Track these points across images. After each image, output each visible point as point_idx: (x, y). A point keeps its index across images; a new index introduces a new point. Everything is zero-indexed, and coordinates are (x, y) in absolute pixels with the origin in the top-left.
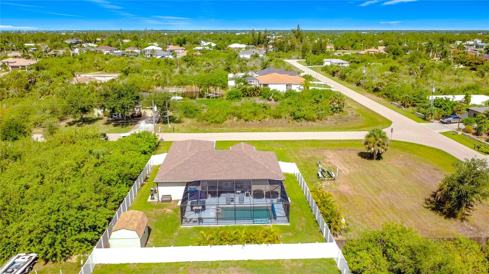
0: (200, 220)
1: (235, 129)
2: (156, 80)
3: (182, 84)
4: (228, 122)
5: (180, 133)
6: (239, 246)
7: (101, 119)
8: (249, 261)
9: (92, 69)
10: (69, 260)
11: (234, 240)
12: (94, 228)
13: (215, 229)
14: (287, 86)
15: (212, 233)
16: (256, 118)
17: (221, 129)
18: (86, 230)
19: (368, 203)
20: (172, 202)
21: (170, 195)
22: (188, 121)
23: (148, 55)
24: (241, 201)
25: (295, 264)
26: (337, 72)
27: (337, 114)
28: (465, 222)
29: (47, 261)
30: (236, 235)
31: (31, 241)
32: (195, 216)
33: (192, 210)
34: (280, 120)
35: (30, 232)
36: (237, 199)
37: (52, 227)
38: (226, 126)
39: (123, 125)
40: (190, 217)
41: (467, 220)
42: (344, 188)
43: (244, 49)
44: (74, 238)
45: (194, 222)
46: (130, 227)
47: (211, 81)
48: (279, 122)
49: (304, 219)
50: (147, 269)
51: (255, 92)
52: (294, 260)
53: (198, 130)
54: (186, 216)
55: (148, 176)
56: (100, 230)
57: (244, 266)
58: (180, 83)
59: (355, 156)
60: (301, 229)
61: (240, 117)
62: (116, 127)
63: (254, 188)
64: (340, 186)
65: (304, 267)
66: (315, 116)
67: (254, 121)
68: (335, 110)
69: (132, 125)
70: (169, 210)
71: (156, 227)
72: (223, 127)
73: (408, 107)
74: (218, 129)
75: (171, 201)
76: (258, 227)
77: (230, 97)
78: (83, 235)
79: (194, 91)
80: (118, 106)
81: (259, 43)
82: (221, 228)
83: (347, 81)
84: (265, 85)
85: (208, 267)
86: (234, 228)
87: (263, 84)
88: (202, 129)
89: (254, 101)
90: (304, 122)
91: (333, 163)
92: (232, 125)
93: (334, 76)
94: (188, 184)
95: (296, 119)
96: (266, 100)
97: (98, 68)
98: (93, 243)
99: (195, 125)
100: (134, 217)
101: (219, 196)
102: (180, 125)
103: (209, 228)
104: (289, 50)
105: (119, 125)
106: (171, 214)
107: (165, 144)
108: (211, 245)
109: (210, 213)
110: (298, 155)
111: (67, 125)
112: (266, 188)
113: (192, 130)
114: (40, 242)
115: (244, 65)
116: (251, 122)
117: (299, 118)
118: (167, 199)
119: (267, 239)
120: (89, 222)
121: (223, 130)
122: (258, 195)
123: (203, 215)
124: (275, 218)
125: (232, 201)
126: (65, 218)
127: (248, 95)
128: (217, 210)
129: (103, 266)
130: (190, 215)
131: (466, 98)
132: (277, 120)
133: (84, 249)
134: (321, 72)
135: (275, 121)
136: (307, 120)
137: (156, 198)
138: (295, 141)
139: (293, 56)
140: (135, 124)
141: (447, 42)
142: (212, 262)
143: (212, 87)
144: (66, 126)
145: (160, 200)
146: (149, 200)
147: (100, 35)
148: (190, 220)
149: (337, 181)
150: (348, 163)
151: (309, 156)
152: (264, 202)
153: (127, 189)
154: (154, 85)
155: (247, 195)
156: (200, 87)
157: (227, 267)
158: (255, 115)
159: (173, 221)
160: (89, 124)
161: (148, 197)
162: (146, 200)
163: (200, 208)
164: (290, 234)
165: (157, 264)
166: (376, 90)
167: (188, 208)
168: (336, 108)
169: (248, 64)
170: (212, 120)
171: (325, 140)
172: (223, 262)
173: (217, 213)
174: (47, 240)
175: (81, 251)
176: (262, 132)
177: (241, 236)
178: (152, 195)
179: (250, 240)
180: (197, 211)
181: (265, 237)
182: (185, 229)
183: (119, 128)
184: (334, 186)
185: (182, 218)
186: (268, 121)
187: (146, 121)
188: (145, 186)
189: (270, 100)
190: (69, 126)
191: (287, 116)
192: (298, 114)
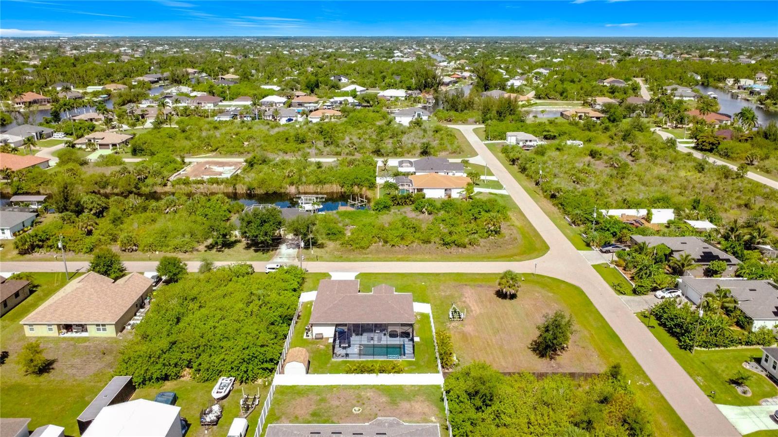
0: (347, 355)
1: (380, 256)
2: (288, 176)
3: (320, 182)
4: (373, 247)
5: (323, 261)
6: (374, 375)
7: (239, 241)
8: (381, 385)
9: (203, 148)
10: (256, 382)
11: (371, 371)
12: (271, 360)
13: (358, 362)
14: (446, 190)
15: (355, 365)
16: (403, 242)
17: (365, 256)
18: (266, 361)
19: (484, 343)
20: (324, 339)
21: (322, 334)
22: (331, 245)
23: (269, 116)
24: (380, 339)
25: (413, 388)
26: (518, 159)
27: (493, 237)
28: (553, 360)
29: (242, 382)
30: (373, 368)
31: (232, 368)
32: (343, 352)
33: (340, 346)
34: (429, 245)
35: (232, 362)
36: (376, 338)
37: (246, 360)
38: (371, 253)
39: (263, 250)
40: (338, 353)
41: (555, 359)
42: (469, 329)
43: (403, 99)
44: (259, 367)
45: (342, 356)
46: (299, 360)
47: (356, 180)
48: (427, 248)
49: (427, 356)
50: (311, 389)
51: (407, 200)
52: (412, 386)
53: (342, 257)
54: (335, 351)
55: (300, 314)
56: (275, 362)
57: (378, 389)
58: (318, 181)
59: (491, 294)
60: (423, 364)
61: (386, 242)
62: (257, 253)
63: (390, 329)
64: (466, 326)
65: (419, 390)
66: (466, 240)
67: (401, 246)
68: (490, 232)
69: (272, 250)
70: (321, 346)
71: (313, 360)
72: (368, 254)
73: (579, 225)
74: (363, 256)
75: (322, 338)
76: (390, 361)
77: (377, 207)
78: (265, 365)
79: (335, 191)
80: (261, 233)
81: (425, 86)
82: (363, 362)
83: (527, 176)
84: (420, 190)
85: (353, 388)
86: (372, 361)
87: (417, 189)
88: (346, 256)
89: (405, 213)
90: (454, 249)
91: (468, 302)
92: (378, 251)
93: (514, 164)
94: (337, 325)
95: (444, 244)
96: (419, 213)
97: (210, 148)
98: (272, 371)
99: (338, 250)
100: (300, 353)
101: (361, 335)
102: (322, 250)
103: (354, 361)
104: (466, 108)
105: (260, 250)
106: (324, 350)
107: (310, 276)
108: (355, 373)
109: (354, 350)
110: (438, 292)
111: (206, 249)
112: (399, 330)
113: (336, 257)
114: (238, 370)
115: (398, 143)
116: (397, 248)
117: (449, 244)
118: (320, 338)
119: (394, 370)
120: (269, 356)
121: (368, 257)
122: (393, 335)
123: (349, 351)
124: (404, 355)
125: (372, 339)
126: (253, 354)
127: (398, 204)
128: (360, 347)
129: (282, 387)
130: (338, 350)
131: (648, 214)
132: (425, 245)
133: (266, 375)
134: (500, 154)
135: (424, 246)
136: (458, 246)
137: (310, 335)
138: (439, 274)
139: (469, 119)
140: (276, 250)
141: (714, 80)
142: (356, 386)
143: (356, 187)
144: (206, 251)
145: (314, 337)
146: (305, 337)
147: (188, 60)
148: (339, 355)
149: (465, 322)
150: (482, 302)
151: (447, 294)
152: (397, 341)
153: (288, 328)
154: (286, 183)
155: (385, 335)
156: (342, 187)
157: (366, 389)
158: (402, 239)
159: (325, 355)
160: (229, 248)
161: (303, 334)
162: (302, 337)
163: (347, 345)
164: (414, 367)
165: (317, 386)
166: (553, 196)
167: (337, 346)
168: (492, 231)
169: (404, 138)
170: (357, 246)
171: (470, 274)
172: (364, 385)
173: (360, 350)
174: (243, 368)
175: (264, 376)
176: (407, 261)
177: (376, 368)
178: (307, 333)
179: (382, 371)
180: (344, 348)
181: (393, 368)
182: (336, 362)
183: (260, 254)
184: (460, 327)
185: (333, 353)
186: (416, 246)
187: (287, 245)
188: (299, 324)
189: (423, 213)
190: (208, 251)
191: (437, 240)
192: (448, 239)
